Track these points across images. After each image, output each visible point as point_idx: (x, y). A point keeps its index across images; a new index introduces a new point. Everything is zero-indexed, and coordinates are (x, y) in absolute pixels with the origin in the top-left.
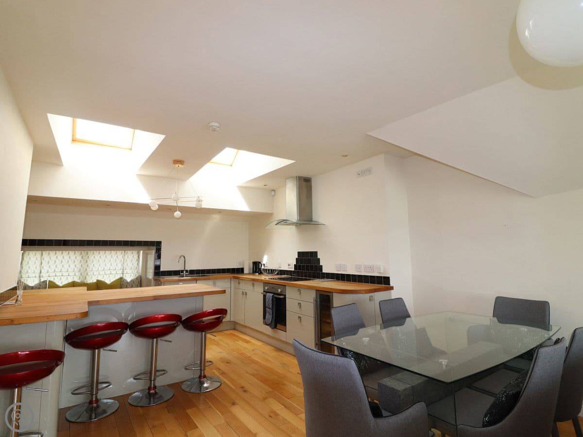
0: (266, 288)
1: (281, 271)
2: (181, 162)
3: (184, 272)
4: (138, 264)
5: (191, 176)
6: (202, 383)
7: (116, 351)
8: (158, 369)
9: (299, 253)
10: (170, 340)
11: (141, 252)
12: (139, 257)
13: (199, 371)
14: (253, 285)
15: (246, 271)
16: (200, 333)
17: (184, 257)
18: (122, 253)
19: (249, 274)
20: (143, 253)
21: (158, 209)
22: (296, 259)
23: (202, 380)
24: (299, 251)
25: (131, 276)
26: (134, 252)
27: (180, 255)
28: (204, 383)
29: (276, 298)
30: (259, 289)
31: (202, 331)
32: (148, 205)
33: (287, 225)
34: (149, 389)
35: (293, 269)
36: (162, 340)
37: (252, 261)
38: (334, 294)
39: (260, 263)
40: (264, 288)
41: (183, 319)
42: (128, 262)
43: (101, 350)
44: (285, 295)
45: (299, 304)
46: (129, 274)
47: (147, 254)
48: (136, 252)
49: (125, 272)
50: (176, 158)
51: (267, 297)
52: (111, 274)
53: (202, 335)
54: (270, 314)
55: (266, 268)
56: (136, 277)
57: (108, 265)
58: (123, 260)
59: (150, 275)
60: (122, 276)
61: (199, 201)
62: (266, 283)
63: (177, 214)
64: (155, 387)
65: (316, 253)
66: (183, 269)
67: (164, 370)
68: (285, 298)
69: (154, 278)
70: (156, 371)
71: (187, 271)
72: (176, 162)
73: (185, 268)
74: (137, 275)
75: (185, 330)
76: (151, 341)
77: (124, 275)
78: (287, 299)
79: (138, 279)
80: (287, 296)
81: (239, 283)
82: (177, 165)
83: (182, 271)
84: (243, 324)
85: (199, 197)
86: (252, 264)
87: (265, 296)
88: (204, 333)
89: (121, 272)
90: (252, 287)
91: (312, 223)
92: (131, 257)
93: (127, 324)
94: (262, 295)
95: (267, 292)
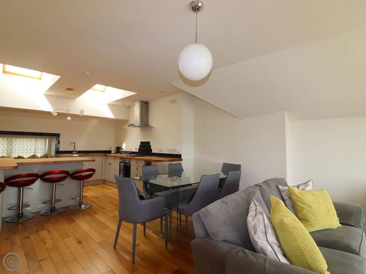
0: (121, 160)
1: (132, 152)
2: (71, 90)
3: (74, 152)
4: (45, 147)
5: (77, 98)
6: (81, 206)
7: (32, 189)
8: (56, 199)
9: (141, 143)
10: (63, 184)
11: (47, 140)
12: (46, 143)
13: (79, 200)
14: (115, 159)
15: (113, 152)
16: (80, 181)
17: (74, 143)
18: (34, 140)
19: (114, 154)
20: (48, 140)
21: (57, 115)
22: (140, 146)
23: (81, 204)
24: (141, 141)
25: (40, 154)
26: (43, 139)
27: (72, 142)
28: (82, 206)
29: (126, 165)
30: (118, 161)
31: (81, 180)
32: (51, 112)
33: (134, 127)
34: (51, 208)
35: (138, 151)
36: (59, 184)
37: (116, 147)
38: (152, 162)
39: (120, 148)
40: (120, 160)
41: (71, 173)
42: (39, 145)
43: (24, 187)
44: (130, 164)
45: (137, 168)
46: (40, 153)
47: (51, 141)
48: (44, 140)
49: (37, 151)
50: (68, 87)
51: (121, 165)
52: (27, 152)
53: (81, 182)
54: (122, 174)
55: (124, 151)
56: (43, 155)
57: (26, 147)
58: (35, 144)
59: (53, 153)
60: (34, 154)
61: (82, 112)
62: (121, 158)
63: (69, 118)
64: (54, 207)
65: (149, 142)
66: (74, 150)
67: (59, 200)
68: (130, 165)
69: (55, 155)
70: (55, 200)
71: (76, 151)
72: (68, 89)
73: (75, 150)
74: (45, 154)
75: (71, 179)
76: (52, 184)
77: (36, 153)
78: (131, 166)
79: (45, 156)
80: (131, 164)
81: (107, 158)
82: (69, 91)
83: (73, 151)
84: (109, 180)
85: (82, 110)
86: (116, 148)
87: (120, 165)
88: (82, 181)
89: (34, 151)
90: (114, 160)
91: (148, 126)
92: (40, 143)
93: (39, 175)
94: (119, 164)
95: (121, 163)
